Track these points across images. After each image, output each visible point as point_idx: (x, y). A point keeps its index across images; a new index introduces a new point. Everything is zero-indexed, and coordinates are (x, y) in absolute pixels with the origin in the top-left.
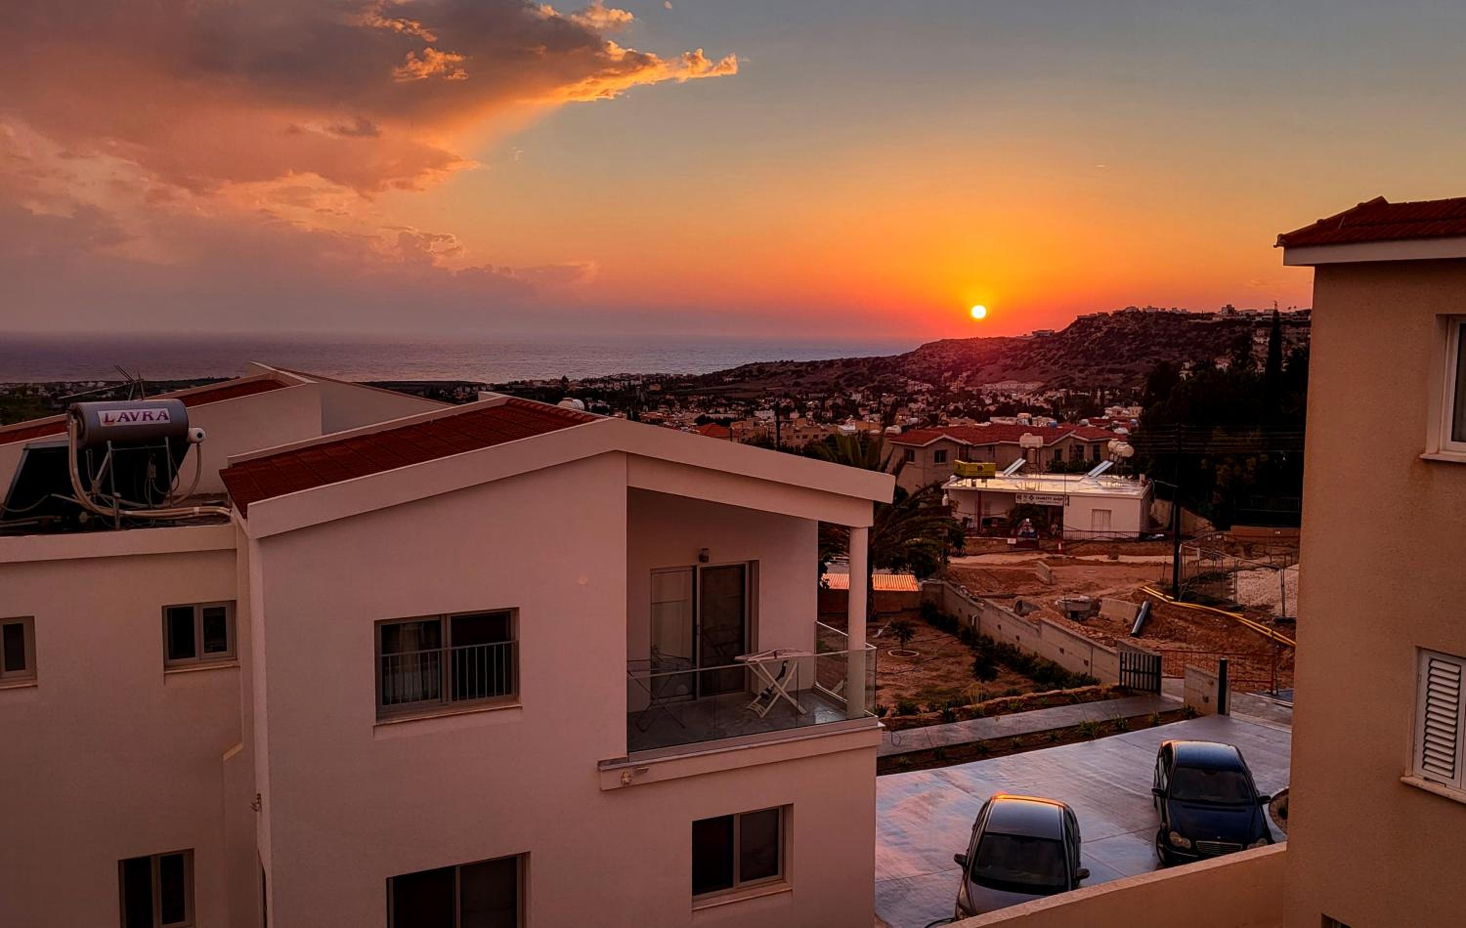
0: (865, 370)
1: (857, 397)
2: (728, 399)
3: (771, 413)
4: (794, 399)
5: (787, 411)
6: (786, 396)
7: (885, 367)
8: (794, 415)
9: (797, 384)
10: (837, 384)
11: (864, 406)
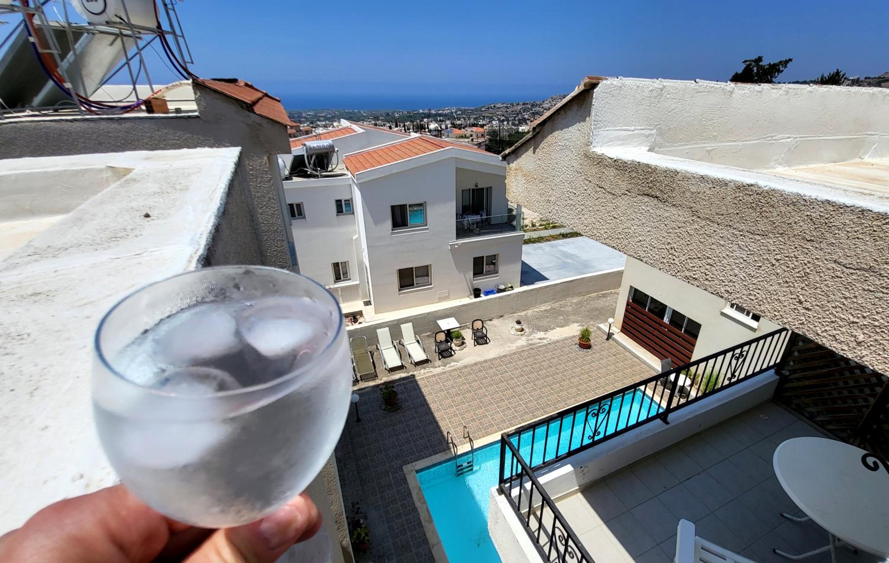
0: (530, 106)
1: (526, 117)
2: (483, 117)
3: (497, 122)
4: (506, 117)
5: (503, 121)
6: (503, 116)
7: (537, 105)
8: (505, 123)
9: (507, 111)
10: (520, 111)
11: (529, 120)
